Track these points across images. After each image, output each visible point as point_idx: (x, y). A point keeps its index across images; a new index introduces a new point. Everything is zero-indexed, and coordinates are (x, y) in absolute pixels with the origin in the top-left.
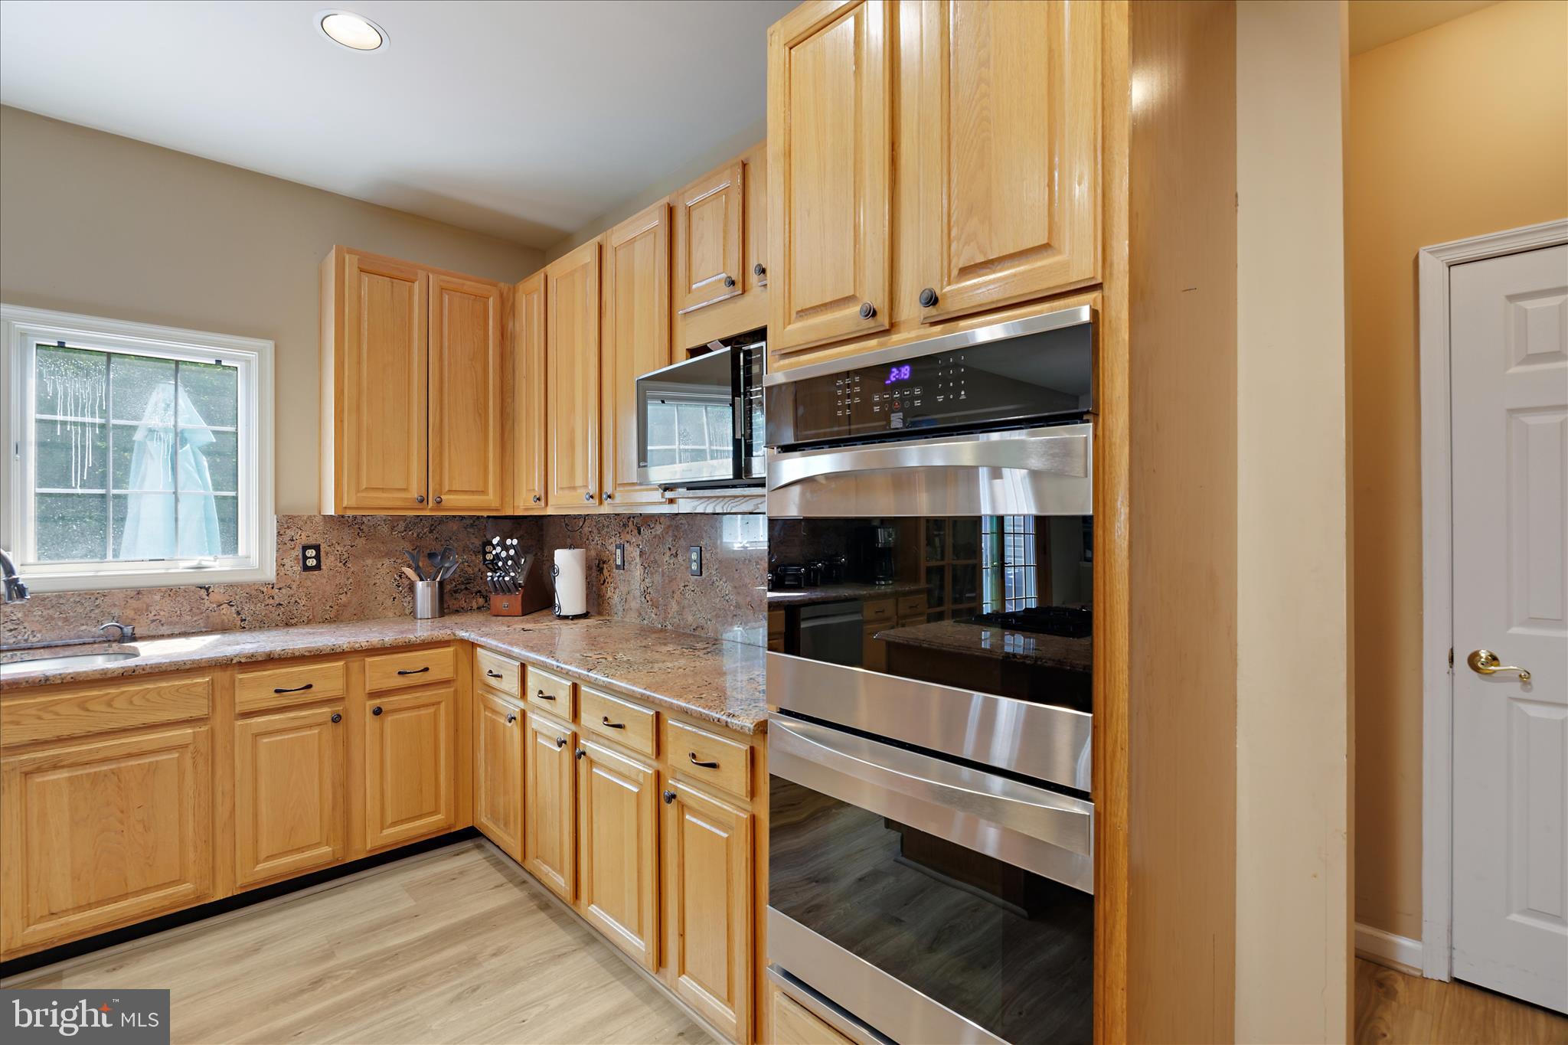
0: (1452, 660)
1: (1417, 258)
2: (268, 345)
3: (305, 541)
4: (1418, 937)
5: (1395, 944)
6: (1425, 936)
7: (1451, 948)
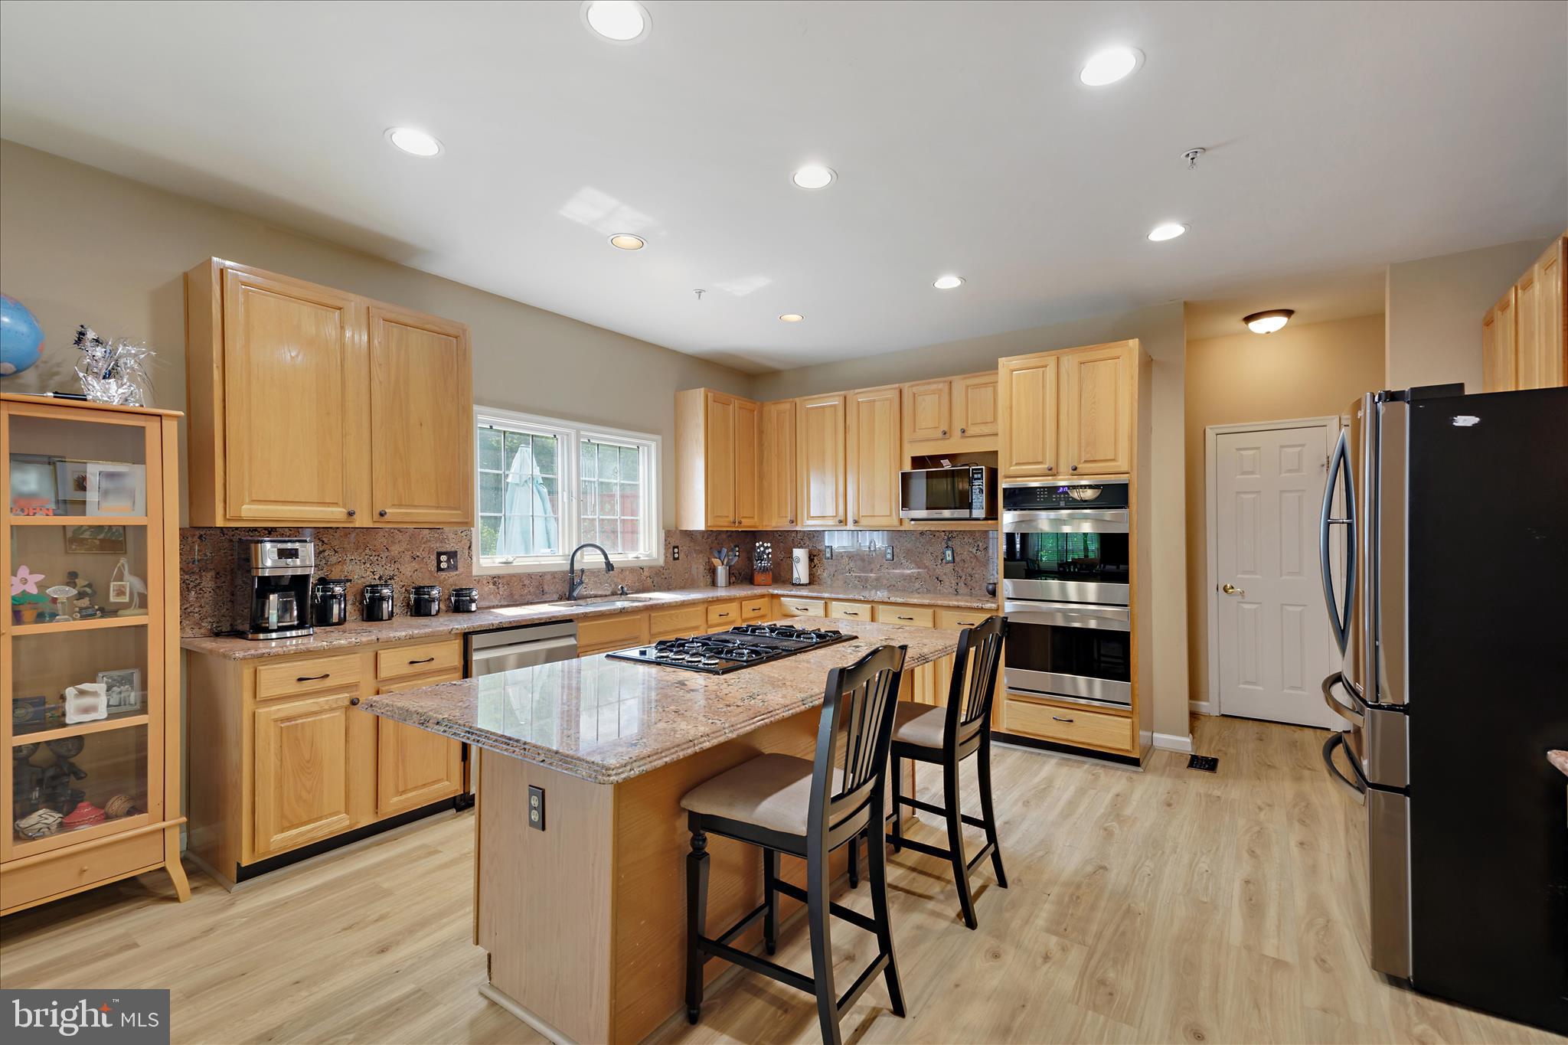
0: (1217, 589)
1: (1205, 430)
2: (659, 438)
3: (673, 544)
4: (1208, 701)
5: (1199, 705)
6: (1210, 700)
7: (1220, 702)
